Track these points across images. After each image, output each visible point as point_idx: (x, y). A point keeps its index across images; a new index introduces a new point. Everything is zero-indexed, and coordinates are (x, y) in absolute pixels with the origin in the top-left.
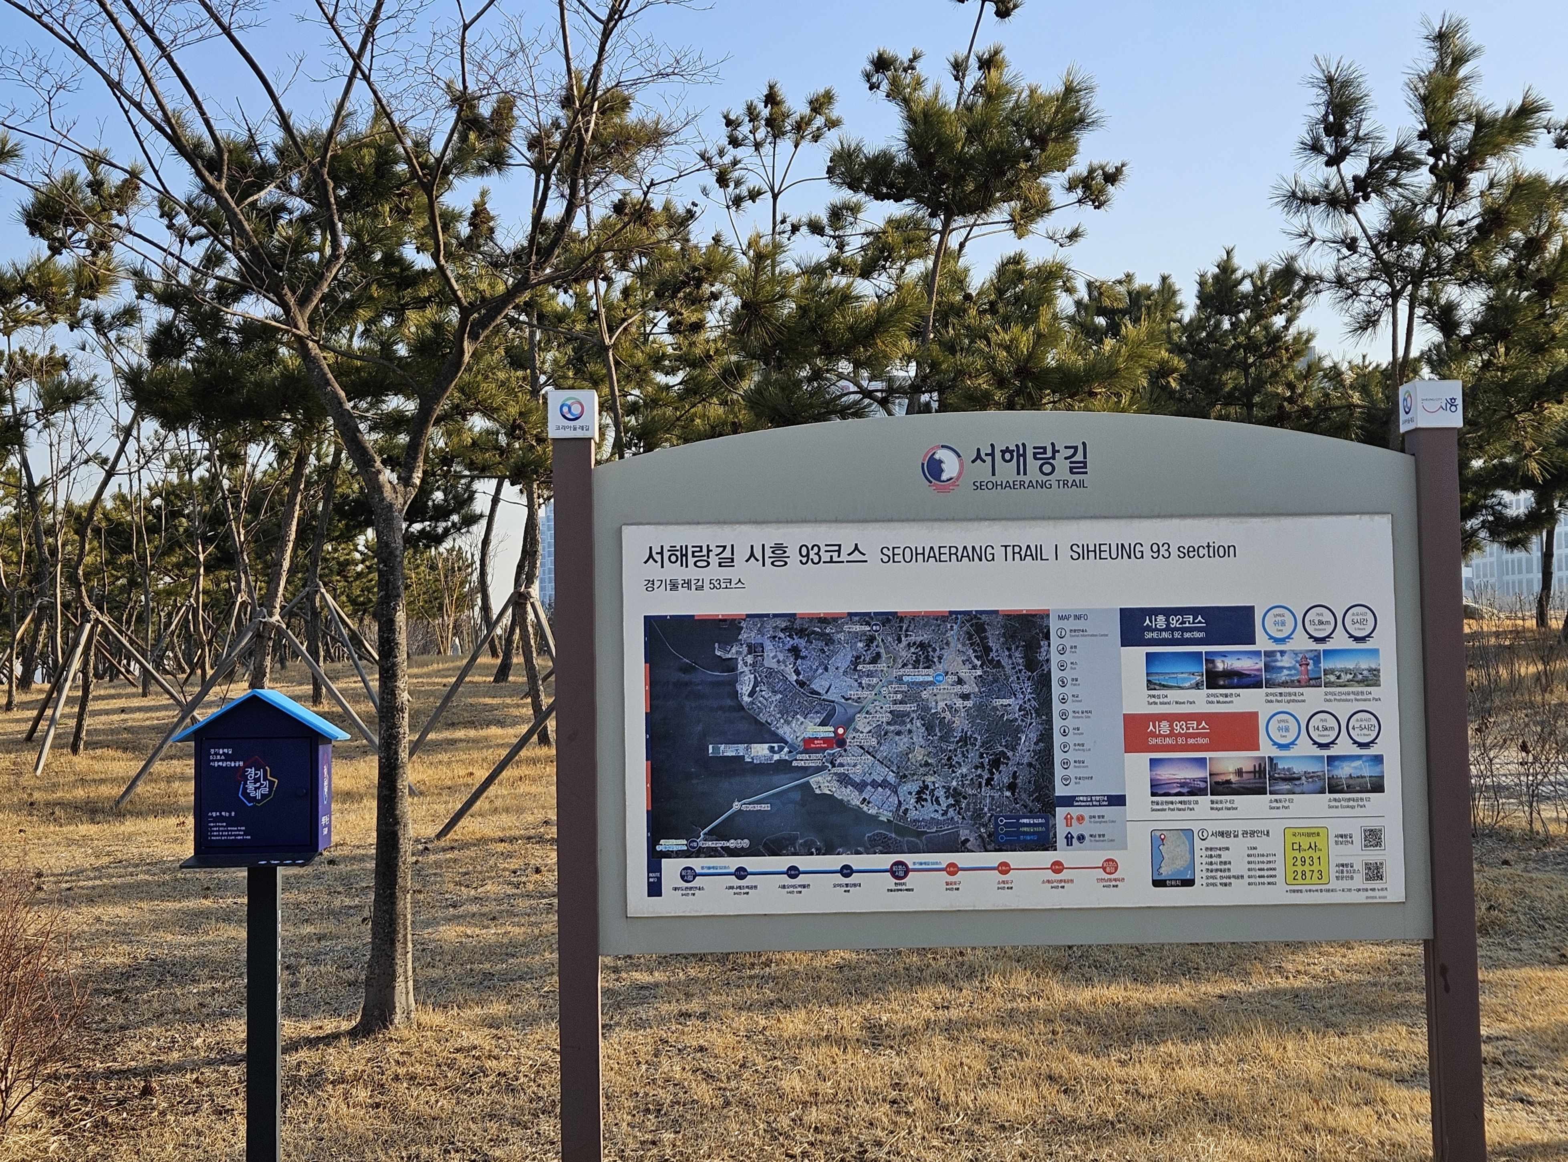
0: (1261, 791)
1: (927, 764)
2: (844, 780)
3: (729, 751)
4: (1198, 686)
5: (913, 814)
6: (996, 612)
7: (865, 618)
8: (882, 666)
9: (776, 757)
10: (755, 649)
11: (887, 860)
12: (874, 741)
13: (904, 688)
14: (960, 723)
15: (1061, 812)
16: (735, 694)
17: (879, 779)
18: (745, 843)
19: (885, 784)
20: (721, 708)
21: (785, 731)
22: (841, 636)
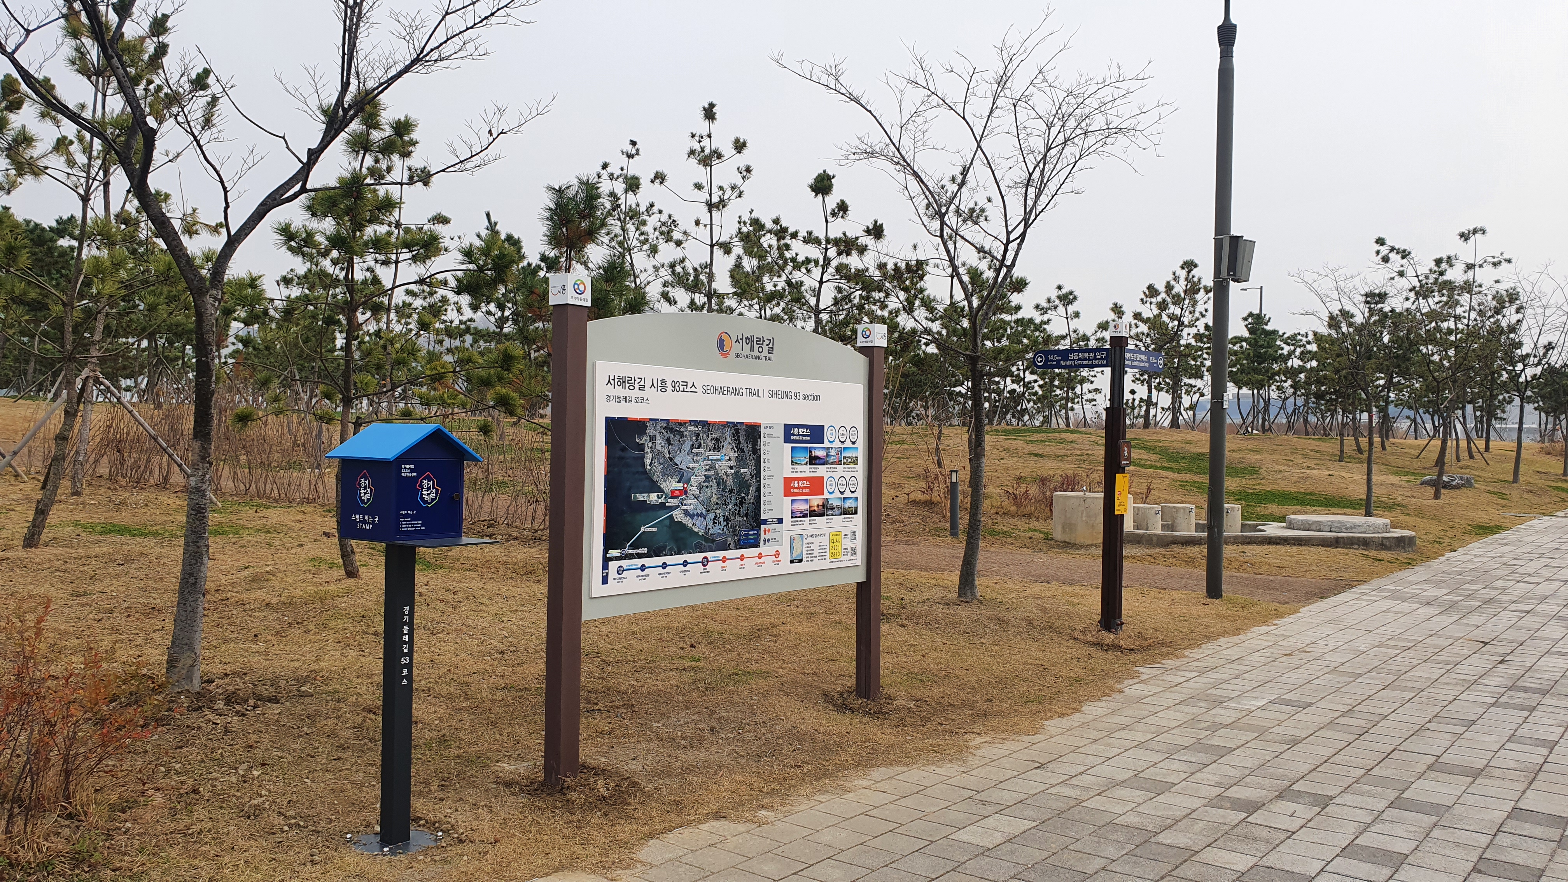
0: (823, 515)
1: (717, 504)
2: (686, 513)
3: (640, 497)
4: (806, 464)
5: (711, 531)
6: (743, 423)
7: (695, 423)
8: (701, 450)
9: (660, 501)
10: (652, 439)
11: (699, 556)
12: (697, 492)
13: (710, 462)
14: (729, 481)
15: (762, 527)
16: (644, 464)
17: (699, 512)
18: (645, 550)
19: (701, 515)
20: (638, 472)
21: (663, 486)
22: (686, 433)
